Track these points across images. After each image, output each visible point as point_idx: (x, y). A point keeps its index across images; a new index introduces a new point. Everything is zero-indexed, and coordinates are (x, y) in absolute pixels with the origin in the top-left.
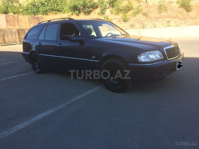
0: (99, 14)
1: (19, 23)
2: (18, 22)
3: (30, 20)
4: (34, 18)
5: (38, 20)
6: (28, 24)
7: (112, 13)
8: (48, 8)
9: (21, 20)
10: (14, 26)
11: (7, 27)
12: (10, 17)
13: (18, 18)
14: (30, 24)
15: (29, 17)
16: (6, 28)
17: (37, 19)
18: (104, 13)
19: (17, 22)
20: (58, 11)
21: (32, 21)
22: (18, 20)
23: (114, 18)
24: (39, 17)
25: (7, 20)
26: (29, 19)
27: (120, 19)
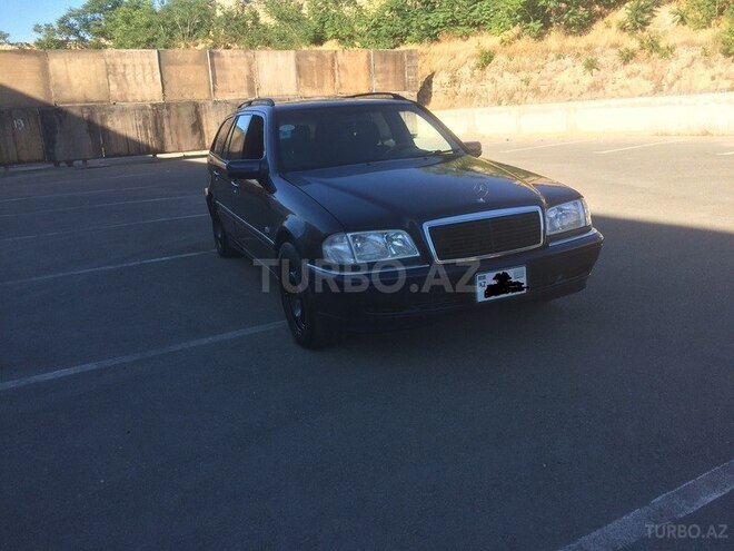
0: (623, 28)
1: (334, 76)
2: (333, 71)
3: (370, 66)
4: (384, 57)
5: (399, 64)
6: (363, 78)
7: (682, 19)
8: (441, 16)
9: (343, 65)
10: (321, 86)
11: (298, 90)
12: (311, 59)
13: (333, 60)
14: (370, 79)
15: (369, 56)
16: (295, 92)
17: (395, 61)
18: (645, 23)
19: (329, 72)
20: (474, 25)
21: (378, 67)
22: (333, 65)
23: (683, 43)
24: (402, 53)
25: (299, 69)
26: (369, 60)
27: (710, 48)
